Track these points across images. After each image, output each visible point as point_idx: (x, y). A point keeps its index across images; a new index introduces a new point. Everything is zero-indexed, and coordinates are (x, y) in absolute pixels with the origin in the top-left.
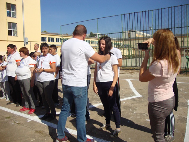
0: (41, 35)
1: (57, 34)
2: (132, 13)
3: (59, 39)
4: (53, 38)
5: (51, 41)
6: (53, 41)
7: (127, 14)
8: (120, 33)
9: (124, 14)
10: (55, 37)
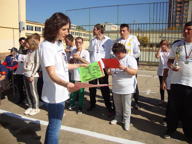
0: (26, 22)
1: (36, 23)
2: (163, 3)
3: (38, 28)
4: (32, 27)
5: (30, 30)
6: (32, 30)
7: (157, 3)
8: (147, 24)
9: (154, 3)
10: (34, 26)
